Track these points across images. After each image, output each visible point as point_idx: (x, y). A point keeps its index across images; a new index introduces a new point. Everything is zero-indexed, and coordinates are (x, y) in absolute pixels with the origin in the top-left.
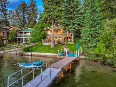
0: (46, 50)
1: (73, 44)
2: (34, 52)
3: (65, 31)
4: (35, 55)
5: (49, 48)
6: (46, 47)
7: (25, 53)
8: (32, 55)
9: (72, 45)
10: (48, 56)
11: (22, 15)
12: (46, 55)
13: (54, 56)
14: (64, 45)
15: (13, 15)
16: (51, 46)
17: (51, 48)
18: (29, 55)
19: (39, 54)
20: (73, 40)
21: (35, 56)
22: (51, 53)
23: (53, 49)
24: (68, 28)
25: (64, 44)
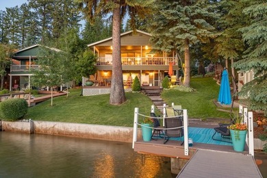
0: (88, 113)
1: (189, 92)
2: (43, 120)
3: (161, 46)
4: (46, 130)
5: (101, 104)
6: (93, 102)
7: (10, 123)
8: (33, 132)
9: (184, 93)
10: (93, 135)
11: (39, 20)
12: (86, 134)
13: (119, 135)
14: (157, 94)
15: (15, 19)
16: (111, 97)
17: (110, 107)
18: (22, 133)
19: (60, 126)
20: (186, 79)
21: (45, 134)
22: (106, 124)
23: (117, 107)
24: (172, 33)
25: (155, 92)
